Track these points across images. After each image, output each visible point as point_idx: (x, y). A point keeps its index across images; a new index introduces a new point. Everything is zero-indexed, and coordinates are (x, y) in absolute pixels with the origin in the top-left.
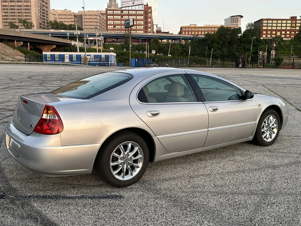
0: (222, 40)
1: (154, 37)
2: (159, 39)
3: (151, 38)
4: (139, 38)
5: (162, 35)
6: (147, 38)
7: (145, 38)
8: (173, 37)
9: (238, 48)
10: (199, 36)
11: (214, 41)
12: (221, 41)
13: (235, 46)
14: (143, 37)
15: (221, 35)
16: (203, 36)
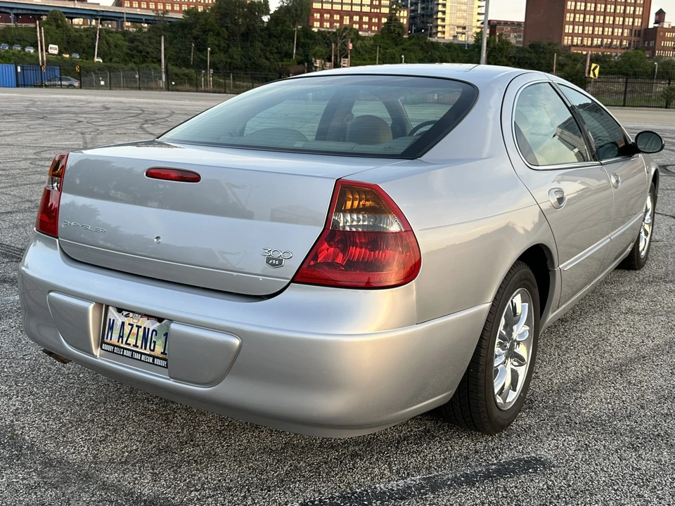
0: (227, 28)
1: (51, 9)
2: (64, 16)
3: (42, 13)
4: (8, 11)
5: (73, 7)
6: (30, 12)
7: (25, 12)
8: (101, 14)
9: (265, 50)
10: (171, 15)
11: (210, 30)
12: (224, 29)
13: (258, 45)
14: (18, 9)
15: (225, 15)
16: (180, 16)
